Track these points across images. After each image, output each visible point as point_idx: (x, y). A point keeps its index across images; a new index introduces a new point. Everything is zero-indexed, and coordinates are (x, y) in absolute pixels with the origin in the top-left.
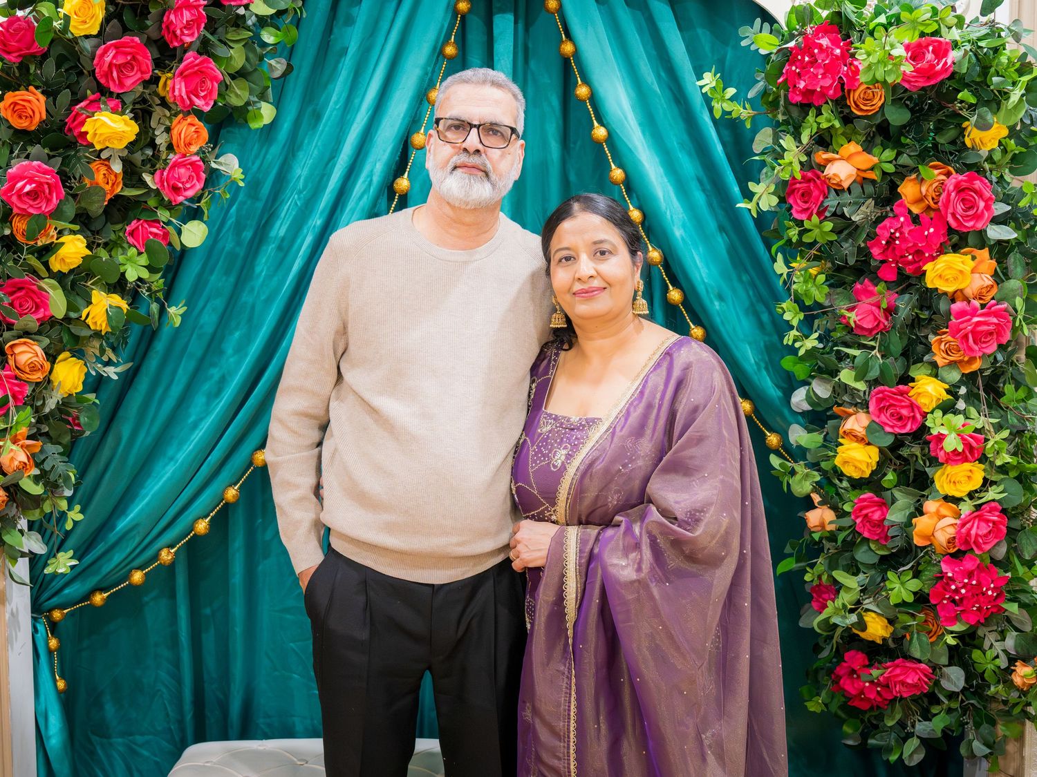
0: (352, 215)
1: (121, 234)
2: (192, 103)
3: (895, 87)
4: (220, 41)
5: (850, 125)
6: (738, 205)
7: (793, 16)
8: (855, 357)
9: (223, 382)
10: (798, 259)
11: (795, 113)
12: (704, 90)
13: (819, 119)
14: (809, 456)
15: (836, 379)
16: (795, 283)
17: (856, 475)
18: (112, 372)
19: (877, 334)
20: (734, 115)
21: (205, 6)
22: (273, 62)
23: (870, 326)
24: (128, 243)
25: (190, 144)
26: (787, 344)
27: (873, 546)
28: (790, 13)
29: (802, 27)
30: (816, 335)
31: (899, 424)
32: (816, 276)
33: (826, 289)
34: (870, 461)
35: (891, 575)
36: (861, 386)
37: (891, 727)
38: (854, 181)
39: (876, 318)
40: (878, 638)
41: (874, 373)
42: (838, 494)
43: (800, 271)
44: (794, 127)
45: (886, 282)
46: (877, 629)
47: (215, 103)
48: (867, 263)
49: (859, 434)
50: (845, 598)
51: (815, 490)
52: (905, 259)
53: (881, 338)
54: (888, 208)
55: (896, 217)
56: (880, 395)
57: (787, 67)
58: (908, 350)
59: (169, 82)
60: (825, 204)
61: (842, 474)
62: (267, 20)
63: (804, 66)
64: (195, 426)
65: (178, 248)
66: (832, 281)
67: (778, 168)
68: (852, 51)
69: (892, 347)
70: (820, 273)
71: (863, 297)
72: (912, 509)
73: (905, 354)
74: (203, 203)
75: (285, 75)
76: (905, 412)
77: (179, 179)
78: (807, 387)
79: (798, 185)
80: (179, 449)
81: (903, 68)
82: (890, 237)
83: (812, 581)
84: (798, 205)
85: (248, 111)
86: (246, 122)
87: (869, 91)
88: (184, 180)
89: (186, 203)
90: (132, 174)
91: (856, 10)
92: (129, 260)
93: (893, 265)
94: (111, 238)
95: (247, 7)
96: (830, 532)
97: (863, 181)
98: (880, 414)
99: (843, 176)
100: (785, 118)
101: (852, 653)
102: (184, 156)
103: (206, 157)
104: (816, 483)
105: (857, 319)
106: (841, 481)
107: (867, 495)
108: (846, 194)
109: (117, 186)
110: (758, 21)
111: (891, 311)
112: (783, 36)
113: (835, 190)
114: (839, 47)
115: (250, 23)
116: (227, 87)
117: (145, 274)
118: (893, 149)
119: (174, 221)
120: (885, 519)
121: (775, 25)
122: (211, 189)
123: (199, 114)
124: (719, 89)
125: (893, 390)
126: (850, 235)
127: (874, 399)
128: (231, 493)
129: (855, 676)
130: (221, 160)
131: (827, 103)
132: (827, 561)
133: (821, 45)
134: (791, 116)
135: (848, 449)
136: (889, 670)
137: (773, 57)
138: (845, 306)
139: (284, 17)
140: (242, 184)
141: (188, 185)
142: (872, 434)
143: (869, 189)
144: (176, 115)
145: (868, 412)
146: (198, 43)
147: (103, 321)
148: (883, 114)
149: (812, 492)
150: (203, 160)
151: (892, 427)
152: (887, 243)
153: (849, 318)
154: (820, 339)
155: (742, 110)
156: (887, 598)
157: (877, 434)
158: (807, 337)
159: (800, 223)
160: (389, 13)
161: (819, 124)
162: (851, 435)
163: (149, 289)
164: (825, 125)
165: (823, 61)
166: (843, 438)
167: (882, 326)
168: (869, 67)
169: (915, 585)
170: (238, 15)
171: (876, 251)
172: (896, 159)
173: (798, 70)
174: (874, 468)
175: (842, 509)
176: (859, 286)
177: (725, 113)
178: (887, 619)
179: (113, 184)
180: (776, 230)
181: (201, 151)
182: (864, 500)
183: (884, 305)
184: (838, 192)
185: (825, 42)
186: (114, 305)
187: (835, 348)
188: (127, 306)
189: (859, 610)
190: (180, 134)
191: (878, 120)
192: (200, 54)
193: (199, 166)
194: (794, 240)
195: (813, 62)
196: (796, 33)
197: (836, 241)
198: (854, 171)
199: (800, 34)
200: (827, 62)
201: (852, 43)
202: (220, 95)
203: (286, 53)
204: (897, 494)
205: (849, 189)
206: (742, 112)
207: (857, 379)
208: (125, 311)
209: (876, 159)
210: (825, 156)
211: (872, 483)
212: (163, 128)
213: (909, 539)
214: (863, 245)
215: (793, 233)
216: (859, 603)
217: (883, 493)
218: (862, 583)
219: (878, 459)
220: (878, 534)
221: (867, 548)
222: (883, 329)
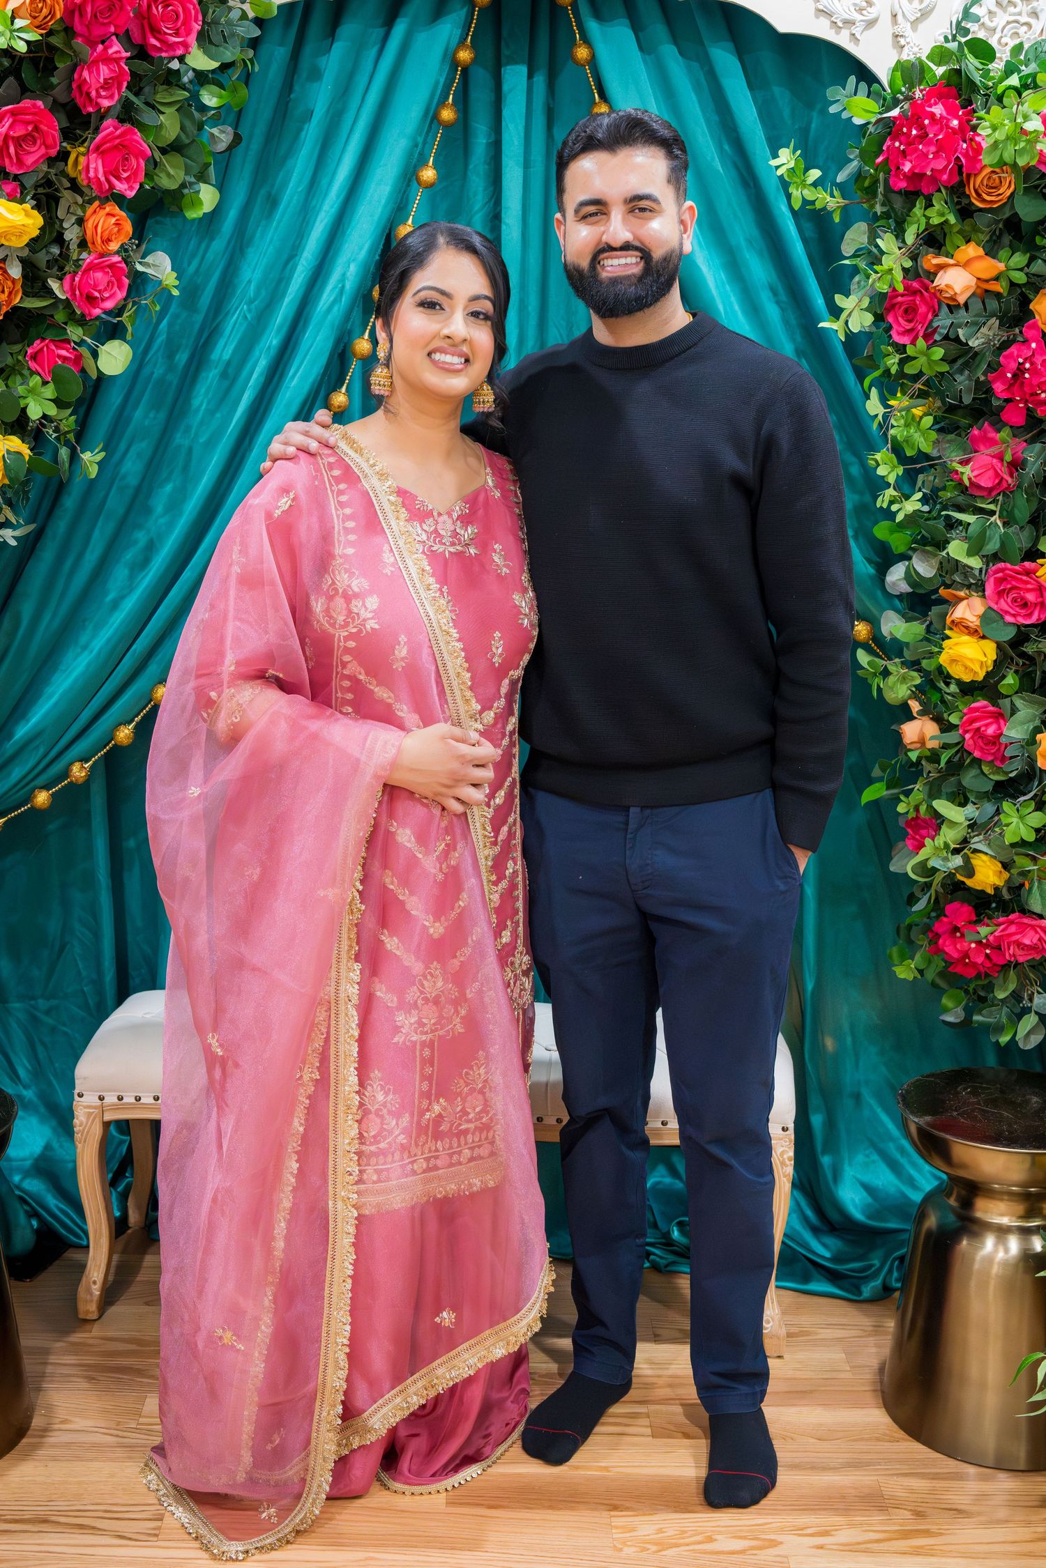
0: (318, 331)
1: (20, 358)
2: (112, 186)
3: (1028, 172)
4: (147, 104)
5: (968, 221)
6: (821, 325)
7: (899, 74)
8: (969, 524)
9: (152, 549)
10: (899, 395)
11: (898, 203)
12: (779, 172)
13: (928, 213)
14: (906, 653)
15: (944, 553)
16: (893, 426)
17: (967, 678)
18: (9, 536)
19: (999, 494)
20: (818, 205)
21: (128, 59)
22: (215, 131)
23: (990, 485)
24: (29, 369)
25: (109, 240)
26: (881, 507)
27: (986, 769)
28: (895, 69)
29: (910, 89)
30: (919, 495)
31: (1023, 612)
32: (921, 418)
33: (934, 435)
34: (985, 659)
36: (975, 563)
37: (1002, 1000)
38: (973, 294)
39: (997, 475)
40: (989, 887)
41: (993, 546)
42: (943, 701)
43: (899, 411)
44: (896, 222)
45: (1011, 427)
46: (987, 875)
47: (141, 186)
48: (987, 401)
49: (971, 624)
50: (948, 836)
51: (914, 696)
52: (1037, 398)
53: (1004, 500)
54: (1017, 330)
55: (1026, 342)
56: (1000, 575)
57: (888, 143)
58: (1038, 517)
59: (82, 159)
60: (935, 325)
61: (949, 676)
62: (207, 76)
63: (910, 142)
64: (116, 605)
65: (94, 376)
66: (942, 424)
67: (874, 276)
68: (974, 122)
69: (1016, 512)
70: (925, 414)
71: (982, 447)
72: (1037, 722)
73: (1034, 521)
74: (125, 318)
75: (231, 148)
76: (1031, 597)
77: (95, 287)
78: (907, 563)
79: (900, 299)
81: (1039, 146)
82: (1018, 369)
83: (907, 813)
84: (899, 324)
85: (183, 196)
86: (182, 211)
87: (995, 176)
88: (101, 287)
89: (103, 316)
90: (34, 280)
91: (981, 67)
92: (32, 391)
93: (1021, 405)
94: (8, 363)
95: (181, 59)
96: (931, 750)
97: (983, 294)
98: (999, 598)
99: (958, 289)
100: (885, 209)
101: (956, 904)
102: (101, 255)
103: (129, 256)
104: (915, 686)
105: (972, 475)
106: (947, 684)
107: (981, 703)
108: (962, 312)
109: (16, 295)
110: (852, 79)
111: (1016, 465)
112: (885, 99)
113: (948, 306)
114: (957, 117)
115: (185, 79)
116: (156, 164)
117: (52, 411)
118: (1025, 253)
119: (89, 341)
120: (1001, 734)
121: (875, 86)
122: (136, 299)
123: (119, 200)
124: (799, 172)
125: (1017, 567)
126: (966, 365)
127: (992, 579)
129: (958, 934)
130: (149, 259)
131: (939, 190)
132: (928, 787)
133: (933, 114)
134: (892, 208)
135: (956, 644)
137: (871, 128)
138: (958, 458)
139: (230, 71)
140: (175, 292)
141: (106, 295)
142: (988, 624)
143: (993, 304)
144: (90, 202)
145: (984, 596)
146: (119, 107)
148: (1013, 207)
149: (910, 698)
150: (125, 260)
151: (1014, 616)
152: (1014, 375)
153: (963, 473)
154: (924, 500)
155: (829, 198)
156: (1002, 835)
157: (994, 625)
158: (907, 497)
159: (901, 349)
160: (367, 64)
161: (928, 218)
162: (961, 625)
163: (57, 430)
164: (936, 221)
165: (936, 135)
166: (951, 629)
167: (1005, 485)
168: (996, 144)
169: (1037, 819)
170: (170, 70)
171: (998, 387)
172: (1028, 265)
173: (902, 147)
174: (990, 669)
175: (948, 721)
176: (976, 432)
177: (805, 202)
178: (1001, 862)
179: (10, 293)
180: (870, 357)
181: (123, 248)
182: (976, 709)
183: (1008, 457)
184: (952, 309)
185: (938, 110)
186: (12, 450)
187: (943, 513)
188: (29, 451)
189: (966, 851)
190: (96, 227)
191: (1007, 214)
192: (122, 121)
193: (121, 269)
194: (893, 370)
195: (923, 137)
196: (901, 97)
197: (948, 372)
198: (973, 282)
199: (907, 98)
200: (940, 137)
201: (974, 111)
202: (146, 175)
203: (232, 118)
204: (1019, 703)
205: (966, 305)
206: (830, 201)
207: (970, 553)
208: (27, 458)
209: (1002, 266)
210: (935, 261)
211: (986, 688)
212: (73, 219)
213: (1032, 761)
214: (982, 378)
215: (892, 361)
216: (965, 841)
217: (1000, 701)
218: (971, 816)
219: (995, 657)
220: (993, 754)
221: (978, 771)
222: (1006, 488)
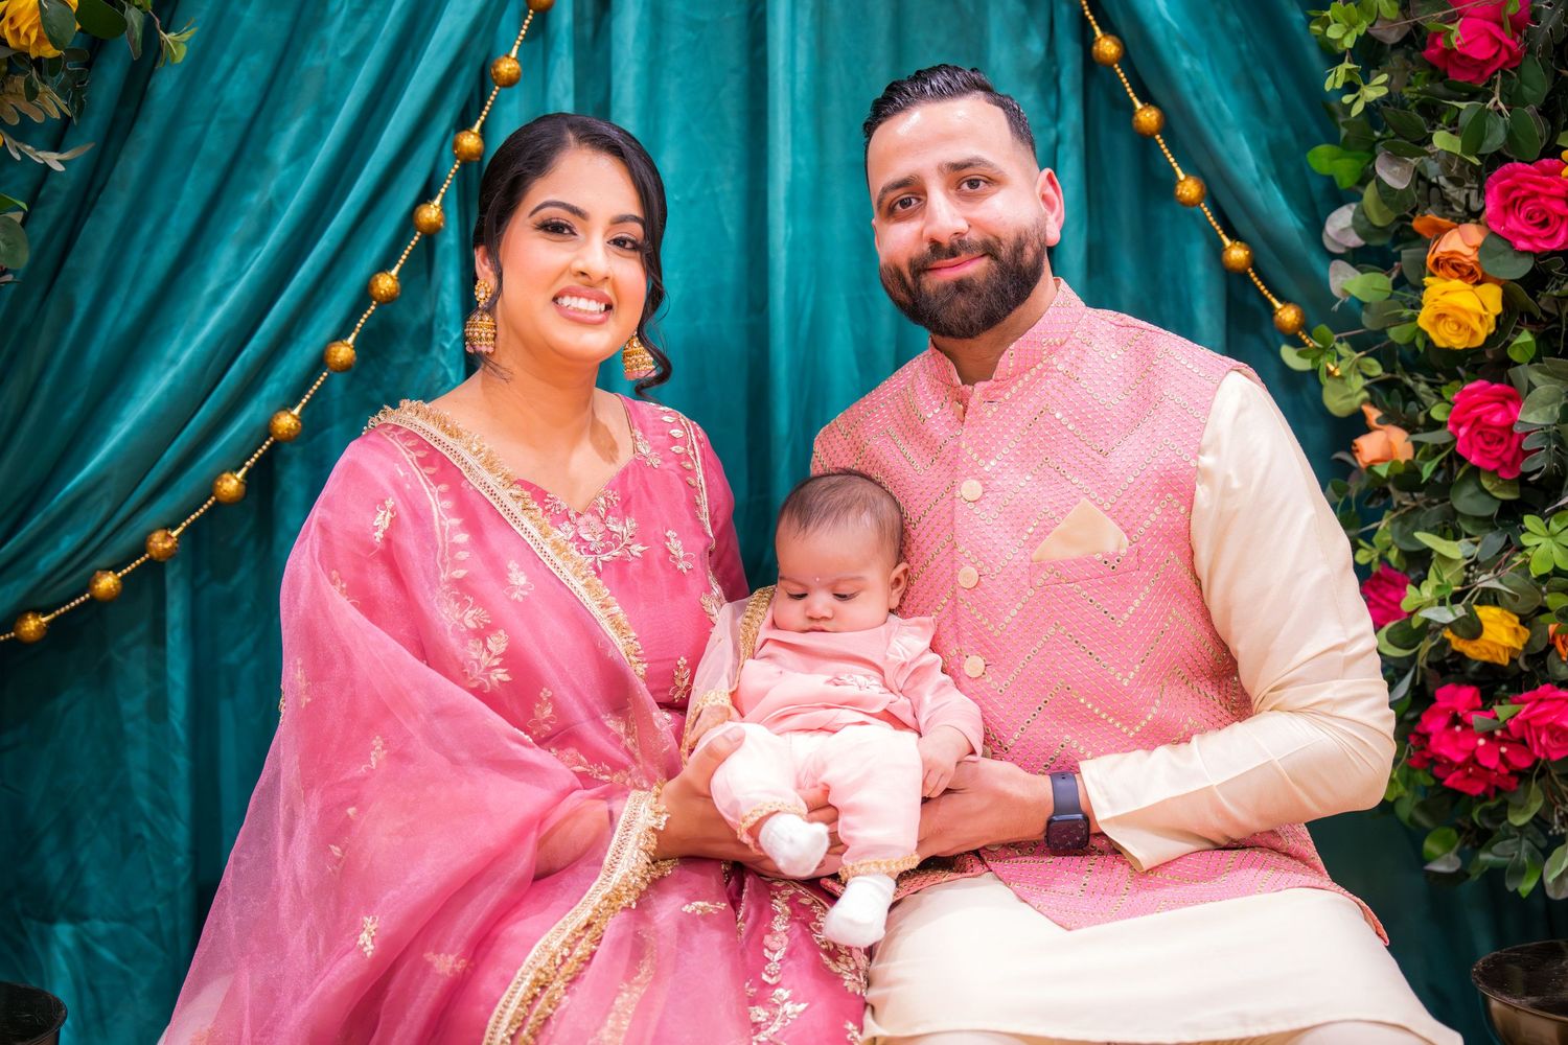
8: (1460, 111)
9: (269, 214)
14: (1363, 322)
17: (1459, 342)
18: (53, 160)
19: (1496, 73)
23: (1484, 57)
26: (1333, 90)
27: (1486, 484)
31: (1545, 232)
34: (1484, 313)
35: (1530, 521)
36: (1476, 161)
37: (1521, 829)
39: (1494, 40)
40: (1501, 653)
41: (1496, 140)
46: (1500, 634)
49: (1465, 260)
50: (1443, 576)
51: (1371, 398)
53: (1502, 82)
56: (1508, 181)
58: (1554, 101)
61: (1426, 349)
64: (217, 298)
69: (1526, 90)
73: (1548, 111)
76: (1555, 207)
78: (1354, 206)
80: (186, 344)
83: (1370, 564)
98: (1508, 216)
101: (1451, 687)
104: (1373, 381)
105: (1460, 41)
107: (1478, 383)
111: (1523, 21)
120: (1514, 422)
125: (1532, 168)
127: (1495, 189)
128: (287, 422)
129: (1458, 728)
132: (1398, 523)
135: (1441, 295)
136: (1527, 707)
138: (1439, 16)
142: (1490, 258)
145: (1480, 223)
147: (31, 27)
149: (1365, 403)
151: (1528, 238)
153: (1447, 36)
154: (1392, 83)
156: (1526, 565)
157: (1501, 258)
158: (1368, 80)
162: (1452, 266)
166: (1432, 275)
167: (1505, 56)
174: (1492, 330)
175: (1426, 419)
178: (1519, 615)
182: (1471, 392)
183: (1513, 8)
189: (1468, 596)
204: (1535, 377)
208: (75, 10)
216: (1467, 583)
217: (1511, 371)
218: (1469, 554)
219: (1499, 310)
220: (1499, 458)
221: (1476, 489)
222: (1506, 64)
